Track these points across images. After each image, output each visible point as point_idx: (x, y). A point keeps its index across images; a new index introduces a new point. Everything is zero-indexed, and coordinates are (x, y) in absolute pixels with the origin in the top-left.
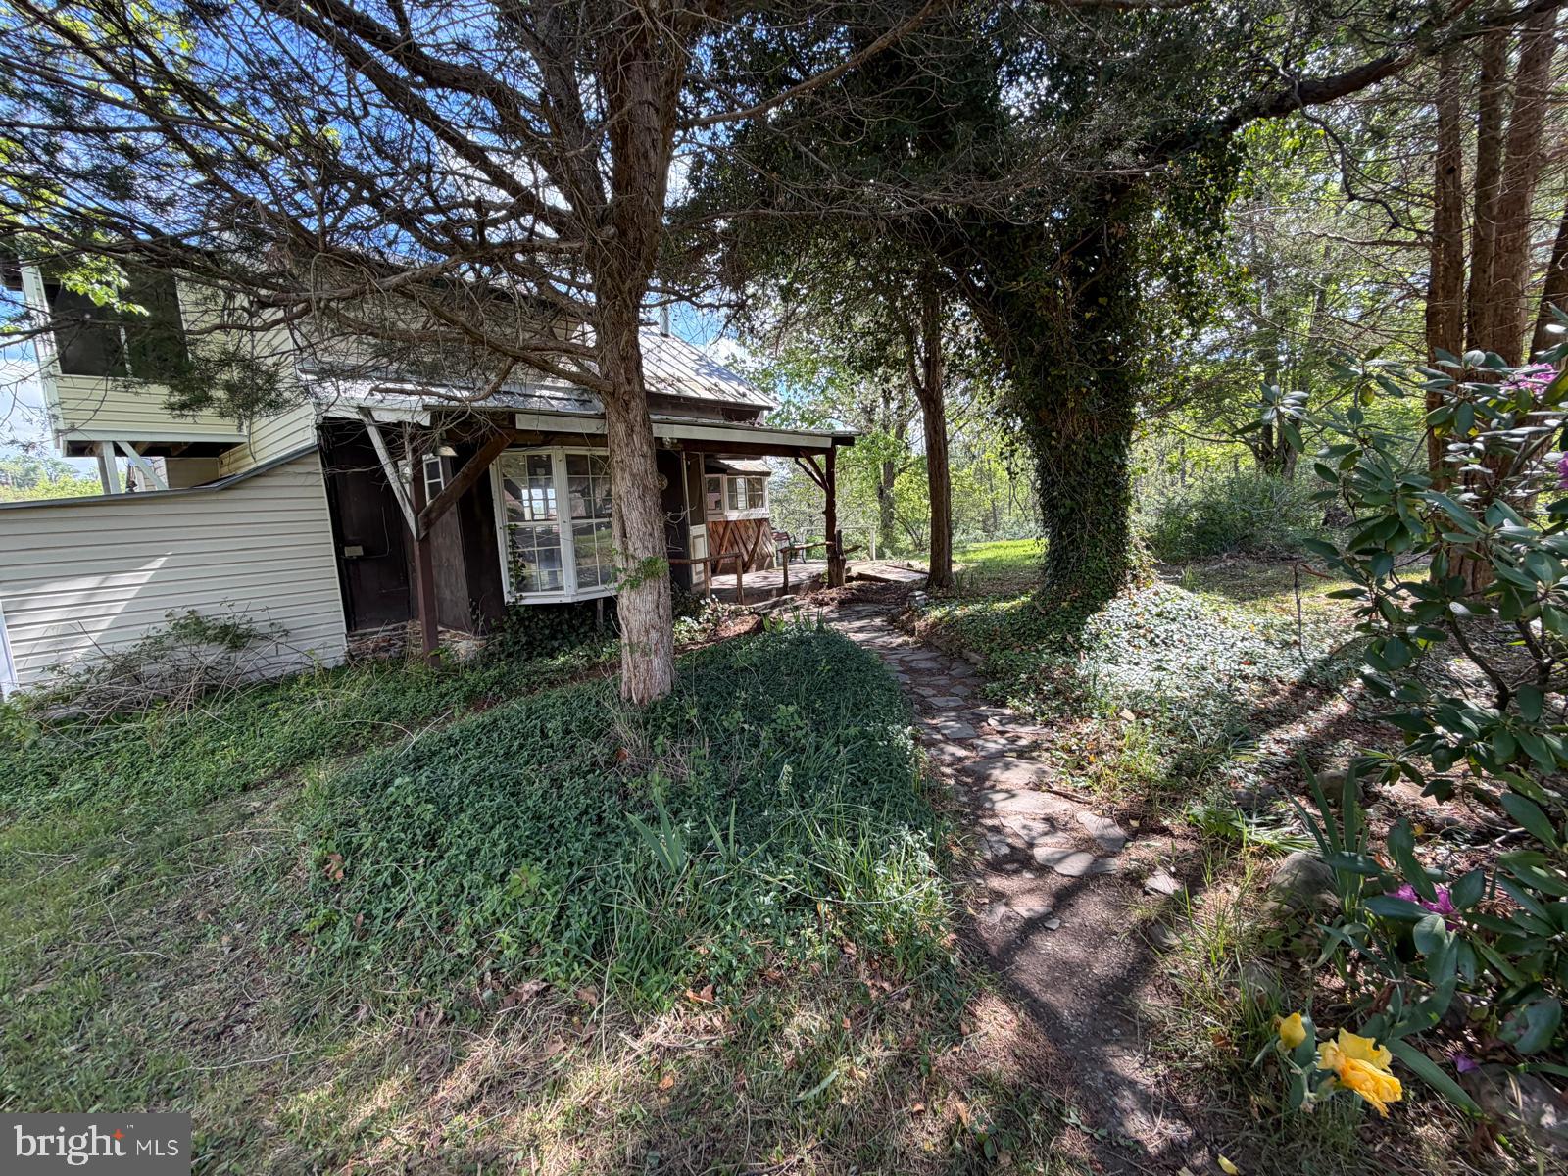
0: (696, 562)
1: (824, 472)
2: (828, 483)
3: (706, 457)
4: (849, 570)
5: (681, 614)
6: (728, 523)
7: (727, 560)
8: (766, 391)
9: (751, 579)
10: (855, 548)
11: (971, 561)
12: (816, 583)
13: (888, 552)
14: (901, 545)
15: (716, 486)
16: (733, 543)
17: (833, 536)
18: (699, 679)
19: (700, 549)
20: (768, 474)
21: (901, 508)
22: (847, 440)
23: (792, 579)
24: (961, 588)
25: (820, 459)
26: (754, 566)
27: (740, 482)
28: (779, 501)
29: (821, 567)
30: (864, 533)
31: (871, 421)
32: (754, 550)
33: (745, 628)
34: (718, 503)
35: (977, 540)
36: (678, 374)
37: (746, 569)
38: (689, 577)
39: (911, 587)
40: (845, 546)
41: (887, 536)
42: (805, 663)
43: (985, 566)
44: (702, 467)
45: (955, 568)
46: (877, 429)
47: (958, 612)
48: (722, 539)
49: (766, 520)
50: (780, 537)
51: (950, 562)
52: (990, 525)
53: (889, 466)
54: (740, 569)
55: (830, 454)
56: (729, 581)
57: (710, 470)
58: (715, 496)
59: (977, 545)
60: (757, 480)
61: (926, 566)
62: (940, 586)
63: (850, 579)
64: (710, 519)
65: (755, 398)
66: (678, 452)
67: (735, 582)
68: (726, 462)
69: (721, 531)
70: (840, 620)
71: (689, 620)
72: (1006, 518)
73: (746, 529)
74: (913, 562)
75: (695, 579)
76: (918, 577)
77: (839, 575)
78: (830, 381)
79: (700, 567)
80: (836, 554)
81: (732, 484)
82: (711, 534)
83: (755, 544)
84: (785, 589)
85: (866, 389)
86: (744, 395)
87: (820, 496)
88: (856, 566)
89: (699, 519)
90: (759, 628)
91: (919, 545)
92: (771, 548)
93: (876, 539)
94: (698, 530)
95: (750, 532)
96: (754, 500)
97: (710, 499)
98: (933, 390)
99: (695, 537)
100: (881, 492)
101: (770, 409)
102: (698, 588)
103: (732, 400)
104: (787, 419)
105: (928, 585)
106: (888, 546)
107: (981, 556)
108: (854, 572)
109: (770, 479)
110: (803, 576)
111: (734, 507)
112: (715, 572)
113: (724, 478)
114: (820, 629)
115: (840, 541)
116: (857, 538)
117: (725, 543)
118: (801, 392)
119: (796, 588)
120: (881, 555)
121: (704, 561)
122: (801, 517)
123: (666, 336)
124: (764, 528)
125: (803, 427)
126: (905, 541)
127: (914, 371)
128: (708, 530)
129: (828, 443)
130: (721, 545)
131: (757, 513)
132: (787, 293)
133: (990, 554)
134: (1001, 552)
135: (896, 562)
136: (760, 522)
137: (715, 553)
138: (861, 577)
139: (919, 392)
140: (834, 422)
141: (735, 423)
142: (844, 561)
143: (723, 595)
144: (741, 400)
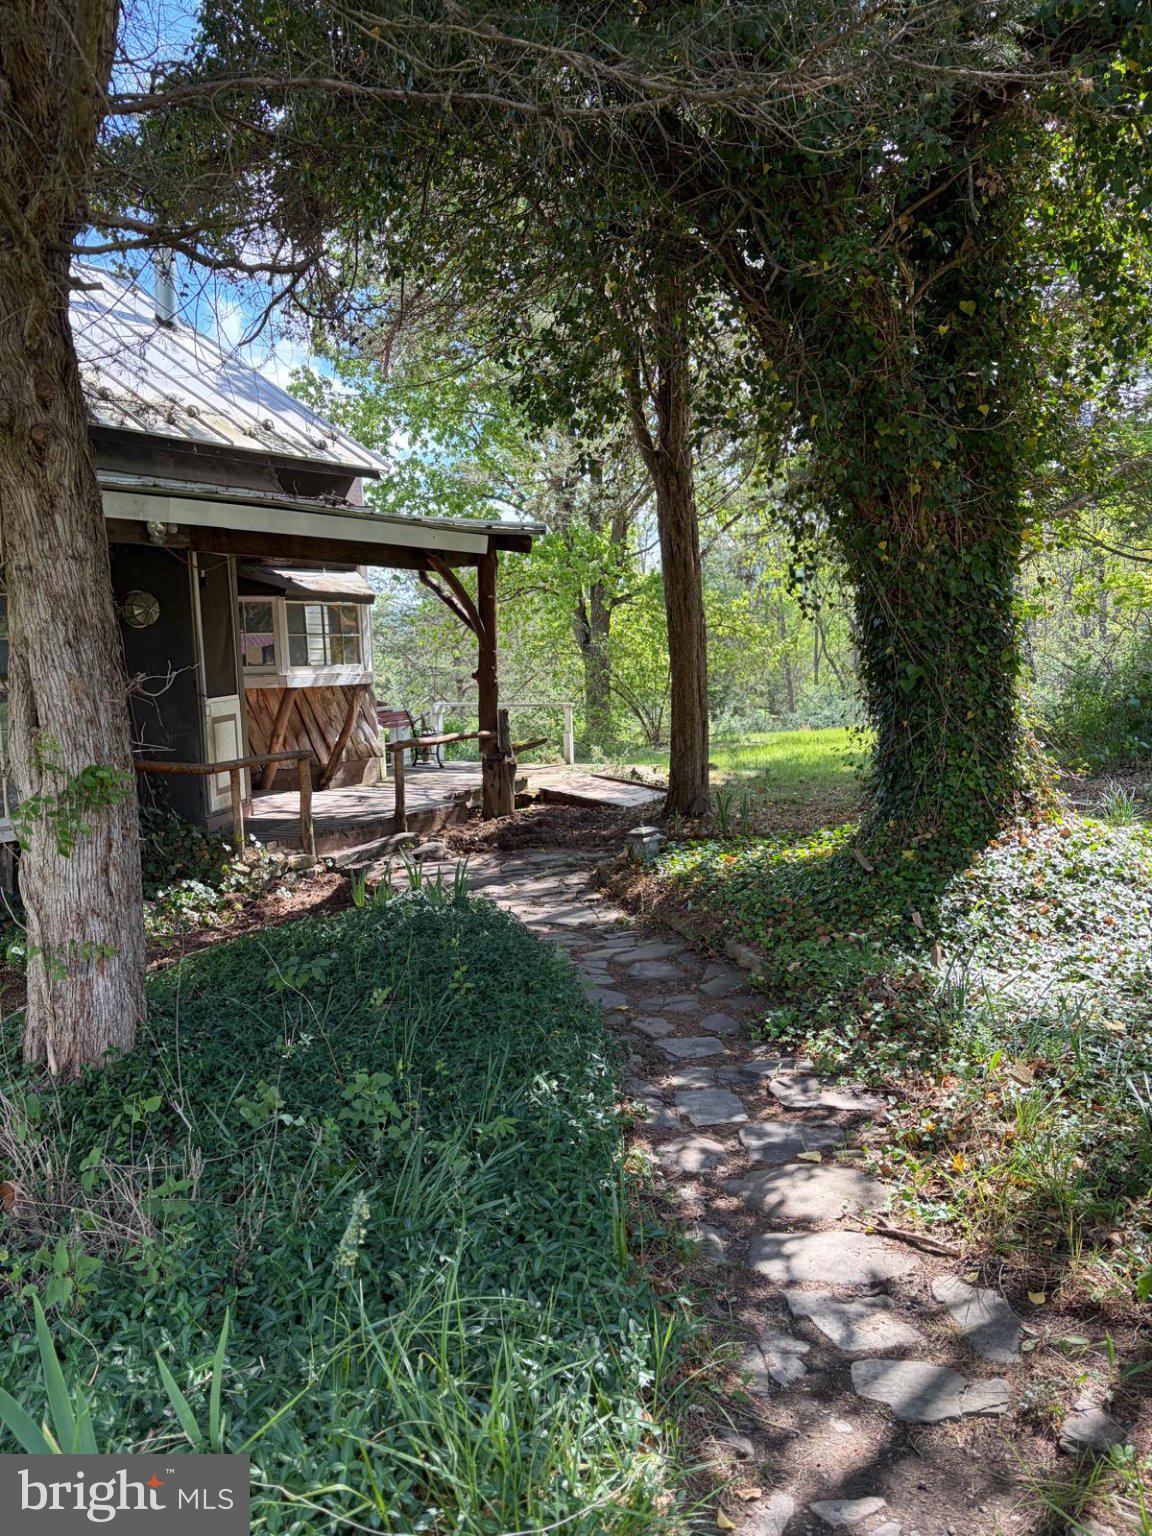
0: (218, 768)
1: (475, 597)
2: (482, 619)
3: (242, 562)
4: (524, 782)
5: (184, 874)
6: (288, 691)
7: (289, 764)
8: (368, 442)
9: (328, 802)
10: (534, 744)
11: (745, 766)
12: (461, 808)
13: (597, 750)
14: (624, 737)
15: (263, 620)
16: (300, 729)
17: (491, 715)
18: (200, 1014)
19: (228, 743)
20: (370, 599)
21: (623, 668)
22: (519, 541)
23: (412, 800)
24: (725, 819)
25: (467, 575)
26: (340, 775)
27: (313, 614)
28: (401, 651)
29: (473, 779)
30: (555, 712)
31: (568, 506)
32: (340, 745)
33: (317, 896)
34: (269, 652)
35: (758, 728)
36: (188, 401)
37: (321, 782)
38: (202, 796)
39: (634, 817)
40: (516, 738)
41: (595, 721)
42: (422, 976)
43: (769, 777)
44: (233, 583)
45: (715, 778)
46: (579, 522)
47: (721, 863)
48: (276, 722)
49: (366, 687)
50: (388, 718)
51: (706, 767)
52: (780, 702)
53: (598, 591)
54: (307, 782)
55: (486, 566)
56: (285, 804)
57: (249, 586)
58: (262, 638)
59: (756, 738)
60: (346, 610)
61: (657, 772)
62: (688, 814)
63: (525, 801)
64: (249, 683)
65: (345, 453)
66: (183, 553)
67: (296, 806)
68: (286, 574)
69: (274, 706)
70: (501, 880)
71: (199, 887)
72: (809, 688)
73: (326, 703)
74: (641, 769)
75: (216, 802)
76: (647, 796)
77: (502, 795)
78: (492, 429)
79: (225, 778)
80: (497, 755)
81: (297, 617)
82: (252, 712)
83: (344, 733)
84: (398, 821)
85: (555, 448)
86: (322, 447)
87: (470, 643)
88: (538, 776)
89: (225, 685)
90: (340, 900)
91: (654, 739)
92: (378, 738)
93: (574, 726)
94: (222, 707)
95: (334, 709)
96: (345, 647)
97: (250, 643)
98: (674, 454)
99: (217, 720)
100: (585, 641)
101: (374, 474)
102: (222, 820)
103: (298, 454)
104: (411, 495)
105: (665, 814)
106: (599, 738)
107: (764, 757)
108: (533, 788)
109: (373, 608)
110: (438, 794)
111: (300, 659)
112: (259, 787)
113: (280, 605)
114: (460, 902)
115: (505, 730)
116: (543, 721)
117: (282, 731)
118: (432, 445)
119: (423, 820)
120: (583, 756)
121: (233, 768)
122: (440, 681)
123: (169, 325)
124: (362, 702)
125: (440, 512)
126: (630, 729)
127: (639, 418)
128: (245, 700)
129: (481, 546)
130: (274, 734)
131: (346, 674)
132: (401, 262)
133: (779, 754)
134: (799, 750)
135: (608, 768)
136: (351, 692)
137: (259, 745)
138: (545, 796)
139: (650, 457)
140: (498, 505)
141: (301, 500)
142: (513, 767)
143: (267, 830)
144: (315, 455)
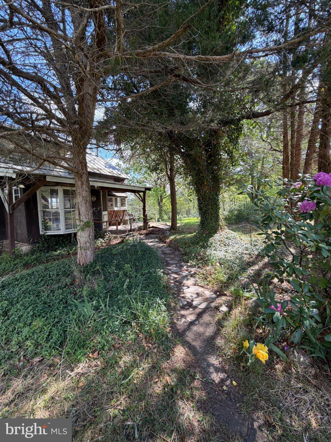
0: (104, 222)
1: (143, 197)
2: (144, 201)
3: (108, 192)
4: (149, 225)
5: (99, 238)
6: (114, 211)
7: (114, 222)
8: (127, 174)
9: (121, 227)
10: (151, 219)
11: (183, 223)
12: (140, 229)
13: (160, 220)
14: (165, 218)
15: (111, 200)
16: (116, 216)
17: (145, 215)
18: (102, 257)
19: (105, 218)
20: (127, 197)
21: (165, 208)
22: (149, 189)
23: (133, 228)
24: (179, 231)
25: (142, 194)
26: (122, 224)
27: (119, 199)
28: (131, 205)
29: (141, 224)
30: (154, 214)
31: (156, 184)
32: (122, 219)
33: (118, 241)
34: (112, 205)
35: (185, 217)
36: (100, 167)
37: (119, 224)
38: (102, 226)
39: (166, 230)
40: (148, 218)
41: (160, 216)
42: (135, 252)
43: (186, 225)
44: (107, 195)
45: (178, 225)
46: (158, 186)
47: (178, 237)
48: (112, 216)
49: (126, 210)
50: (129, 215)
51: (176, 223)
52: (188, 213)
53: (161, 196)
54: (117, 224)
55: (144, 193)
56: (114, 228)
57: (109, 195)
58: (111, 203)
59: (184, 219)
60: (123, 199)
61: (169, 224)
62: (174, 230)
63: (150, 228)
64: (109, 210)
65: (123, 176)
66: (100, 190)
67: (116, 228)
68: (114, 193)
69: (112, 213)
70: (146, 239)
71: (101, 239)
72: (192, 211)
73: (120, 213)
74: (167, 223)
75: (104, 227)
76: (168, 227)
77: (146, 227)
78: (146, 172)
79: (105, 224)
80: (146, 220)
81: (116, 200)
82: (109, 214)
83: (123, 217)
84: (131, 230)
85: (154, 175)
86: (120, 174)
87: (142, 204)
88: (151, 224)
89: (105, 210)
90: (122, 242)
91: (169, 218)
92: (127, 218)
93: (157, 216)
94: (105, 213)
95: (121, 214)
96: (123, 204)
97: (109, 204)
98: (172, 177)
99: (104, 215)
100: (159, 204)
101: (128, 179)
102: (105, 230)
103: (116, 175)
104: (133, 182)
105: (170, 230)
106: (161, 218)
107: (185, 222)
108: (151, 226)
109: (127, 199)
110: (136, 227)
111: (116, 206)
112: (110, 225)
113: (114, 198)
114: (140, 242)
115: (147, 217)
116: (152, 216)
117: (114, 217)
118: (137, 174)
119: (134, 230)
120: (158, 221)
121: (106, 222)
122: (137, 210)
123: (98, 156)
124: (125, 213)
125: (138, 185)
126: (165, 217)
127: (167, 171)
128: (108, 212)
129: (144, 190)
130: (112, 217)
131: (122, 208)
132: (132, 148)
133: (187, 221)
134: (190, 220)
135: (162, 223)
136: (124, 211)
137: (110, 219)
138: (153, 227)
139: (169, 177)
140: (146, 184)
141: (117, 183)
142: (148, 222)
143: (112, 232)
144: (119, 176)
